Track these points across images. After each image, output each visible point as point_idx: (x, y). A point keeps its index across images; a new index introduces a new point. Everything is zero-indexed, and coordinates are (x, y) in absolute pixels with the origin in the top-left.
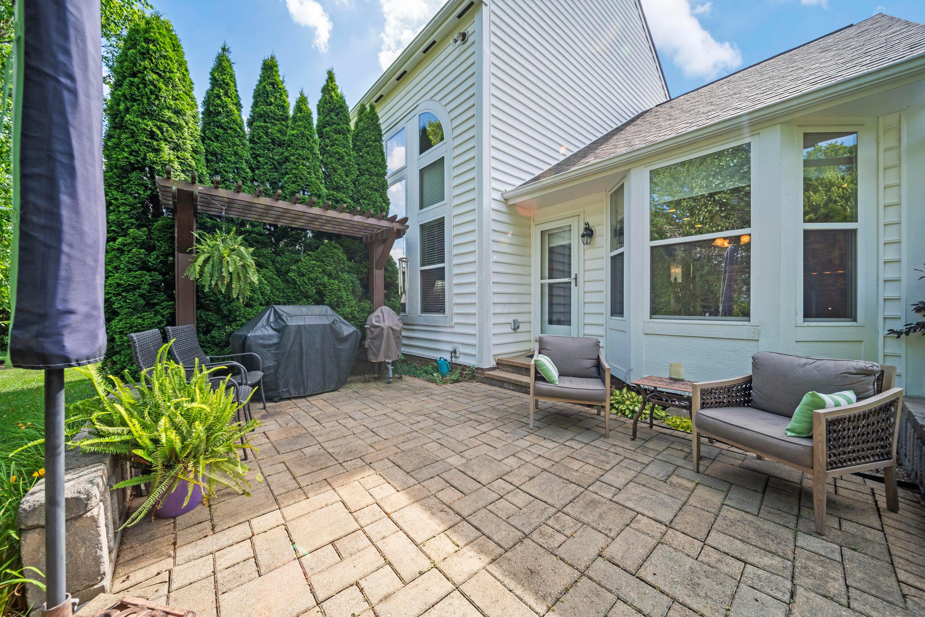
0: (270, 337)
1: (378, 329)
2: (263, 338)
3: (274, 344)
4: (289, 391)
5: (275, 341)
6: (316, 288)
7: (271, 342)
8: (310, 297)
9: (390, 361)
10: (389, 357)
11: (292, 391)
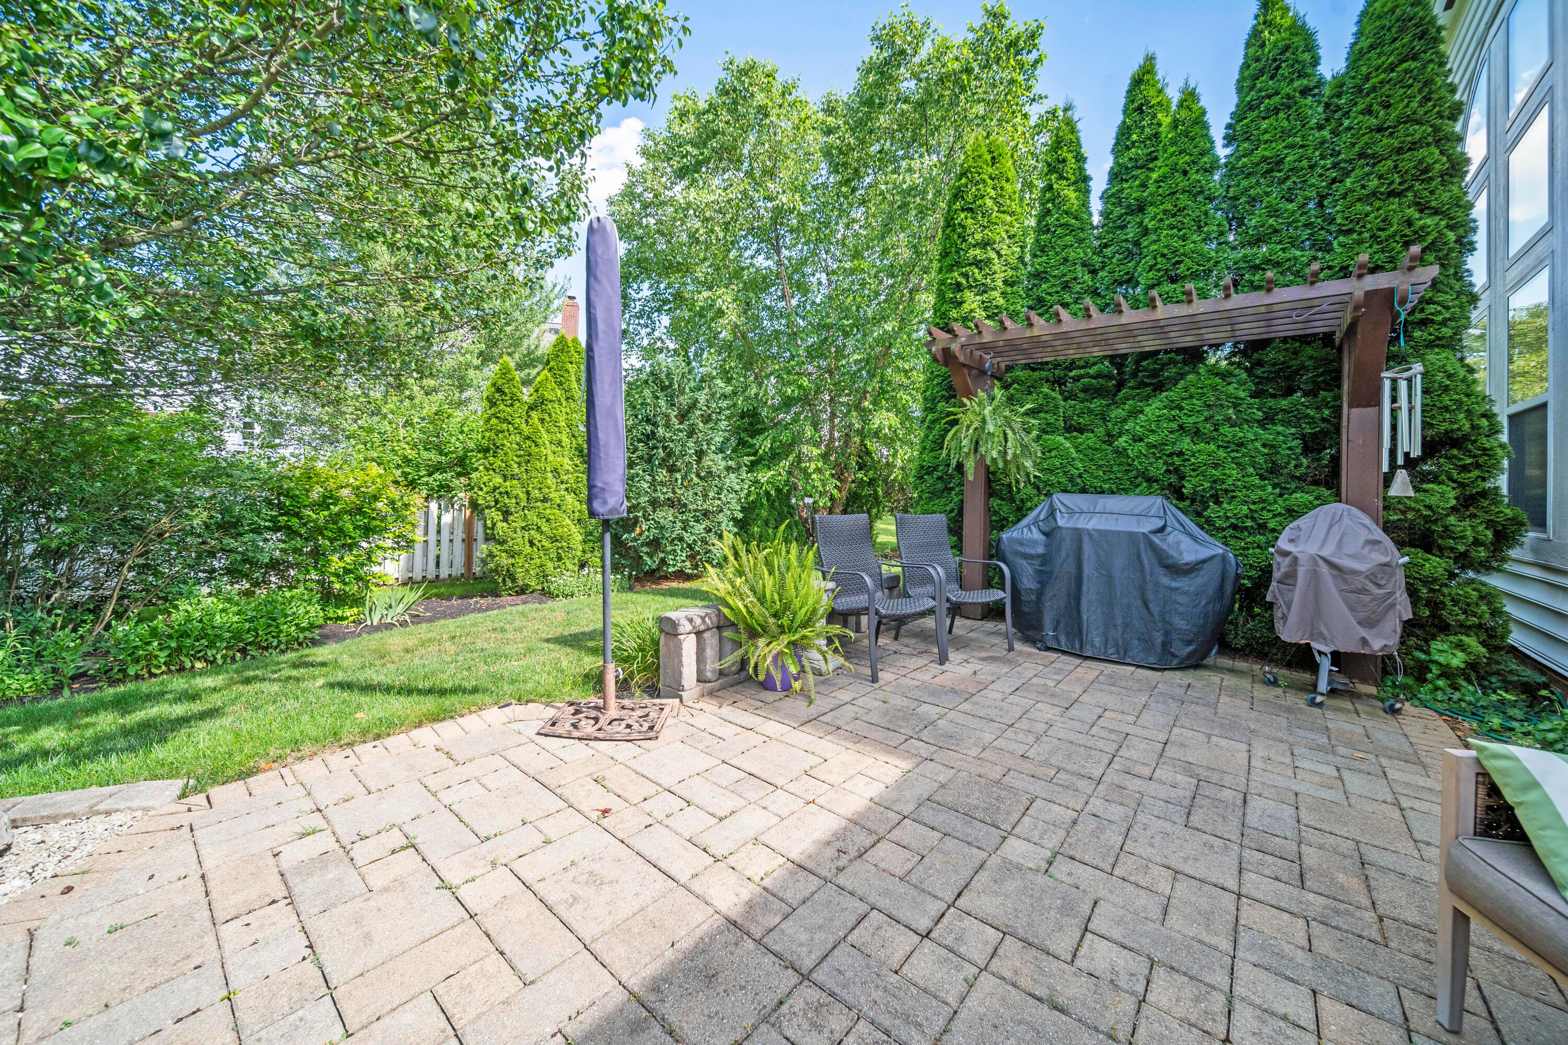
0: (1034, 543)
1: (1287, 560)
2: (1021, 542)
3: (1039, 556)
4: (1056, 638)
5: (1040, 550)
6: (1165, 463)
7: (1033, 552)
8: (1156, 481)
9: (1326, 649)
10: (1321, 637)
11: (1063, 640)
